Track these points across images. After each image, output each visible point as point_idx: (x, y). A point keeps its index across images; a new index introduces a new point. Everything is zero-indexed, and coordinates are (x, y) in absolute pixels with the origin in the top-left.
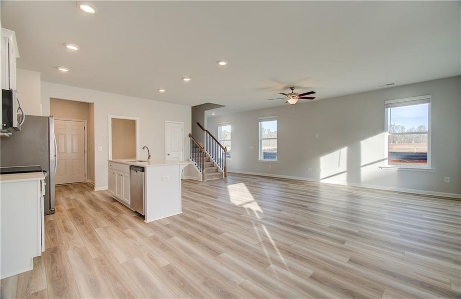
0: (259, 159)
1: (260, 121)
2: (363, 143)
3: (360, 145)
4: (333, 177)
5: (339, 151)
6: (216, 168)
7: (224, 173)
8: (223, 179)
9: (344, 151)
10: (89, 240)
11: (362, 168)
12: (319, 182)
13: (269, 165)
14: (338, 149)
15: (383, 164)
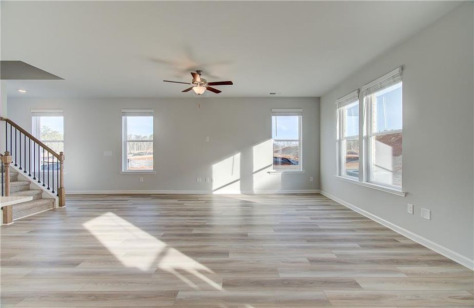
0: (123, 171)
1: (125, 114)
2: (255, 149)
3: (252, 151)
4: (228, 186)
5: (232, 157)
6: (37, 192)
7: (57, 199)
8: (54, 210)
9: (238, 156)
11: (254, 175)
12: (212, 194)
13: (140, 178)
14: (231, 156)
15: (271, 169)
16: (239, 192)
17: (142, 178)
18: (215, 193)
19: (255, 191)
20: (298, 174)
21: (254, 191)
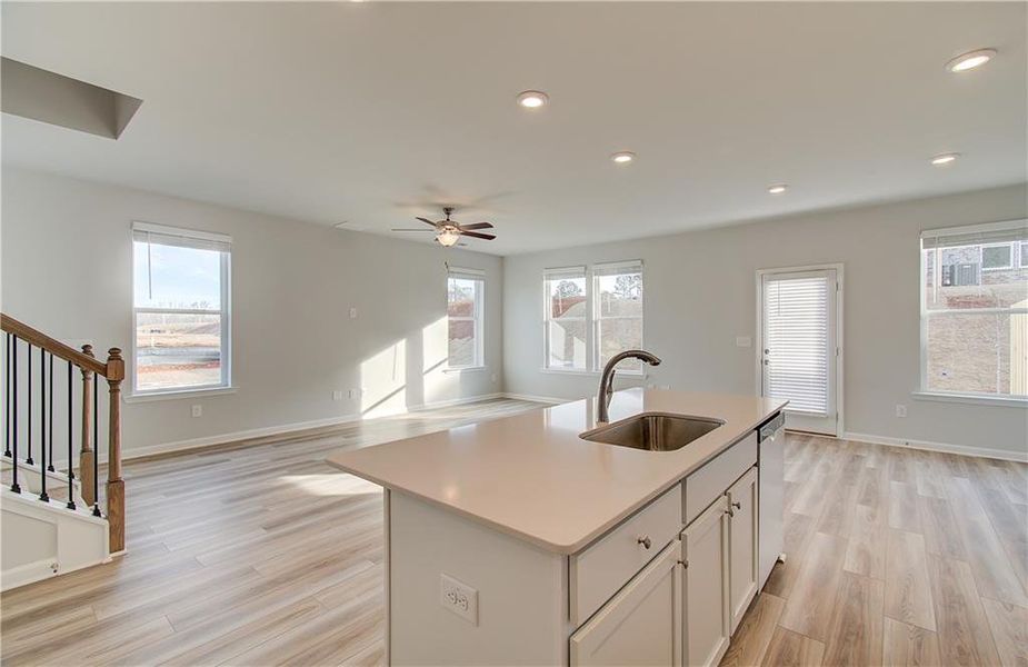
2: (426, 333)
3: (422, 338)
9: (402, 345)
10: (965, 605)
11: (424, 377)
12: (362, 421)
13: (194, 407)
14: (391, 344)
15: (446, 366)
16: (405, 410)
17: (200, 407)
18: (365, 417)
19: (428, 404)
20: (478, 371)
21: (426, 404)
